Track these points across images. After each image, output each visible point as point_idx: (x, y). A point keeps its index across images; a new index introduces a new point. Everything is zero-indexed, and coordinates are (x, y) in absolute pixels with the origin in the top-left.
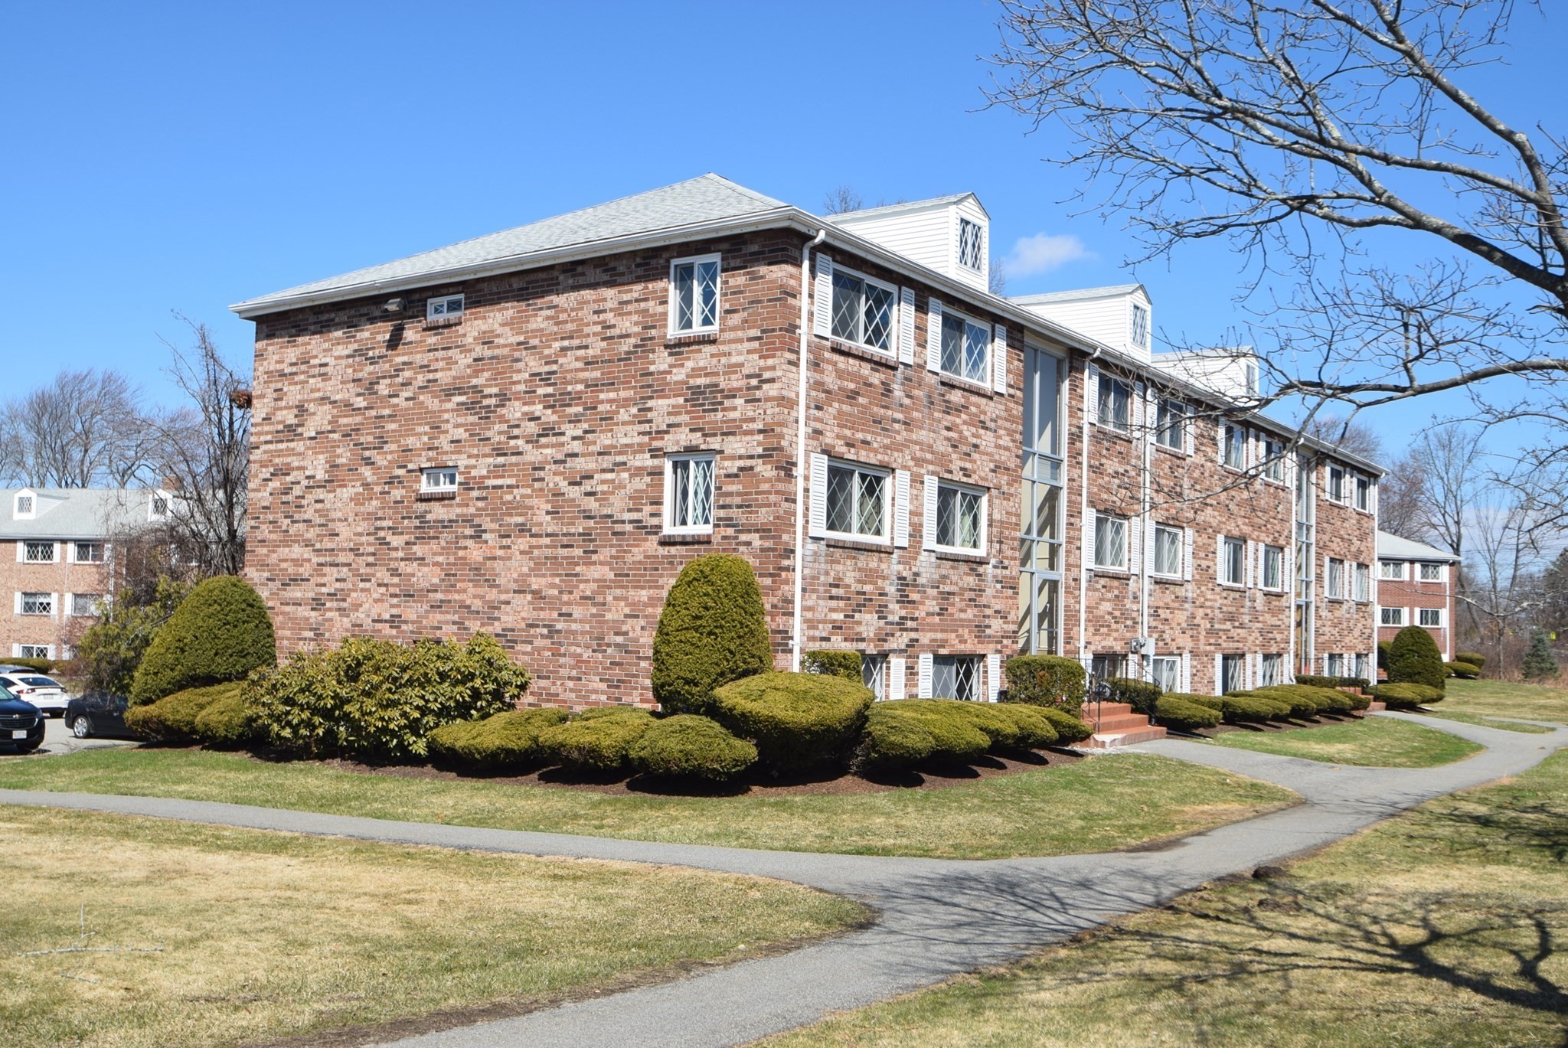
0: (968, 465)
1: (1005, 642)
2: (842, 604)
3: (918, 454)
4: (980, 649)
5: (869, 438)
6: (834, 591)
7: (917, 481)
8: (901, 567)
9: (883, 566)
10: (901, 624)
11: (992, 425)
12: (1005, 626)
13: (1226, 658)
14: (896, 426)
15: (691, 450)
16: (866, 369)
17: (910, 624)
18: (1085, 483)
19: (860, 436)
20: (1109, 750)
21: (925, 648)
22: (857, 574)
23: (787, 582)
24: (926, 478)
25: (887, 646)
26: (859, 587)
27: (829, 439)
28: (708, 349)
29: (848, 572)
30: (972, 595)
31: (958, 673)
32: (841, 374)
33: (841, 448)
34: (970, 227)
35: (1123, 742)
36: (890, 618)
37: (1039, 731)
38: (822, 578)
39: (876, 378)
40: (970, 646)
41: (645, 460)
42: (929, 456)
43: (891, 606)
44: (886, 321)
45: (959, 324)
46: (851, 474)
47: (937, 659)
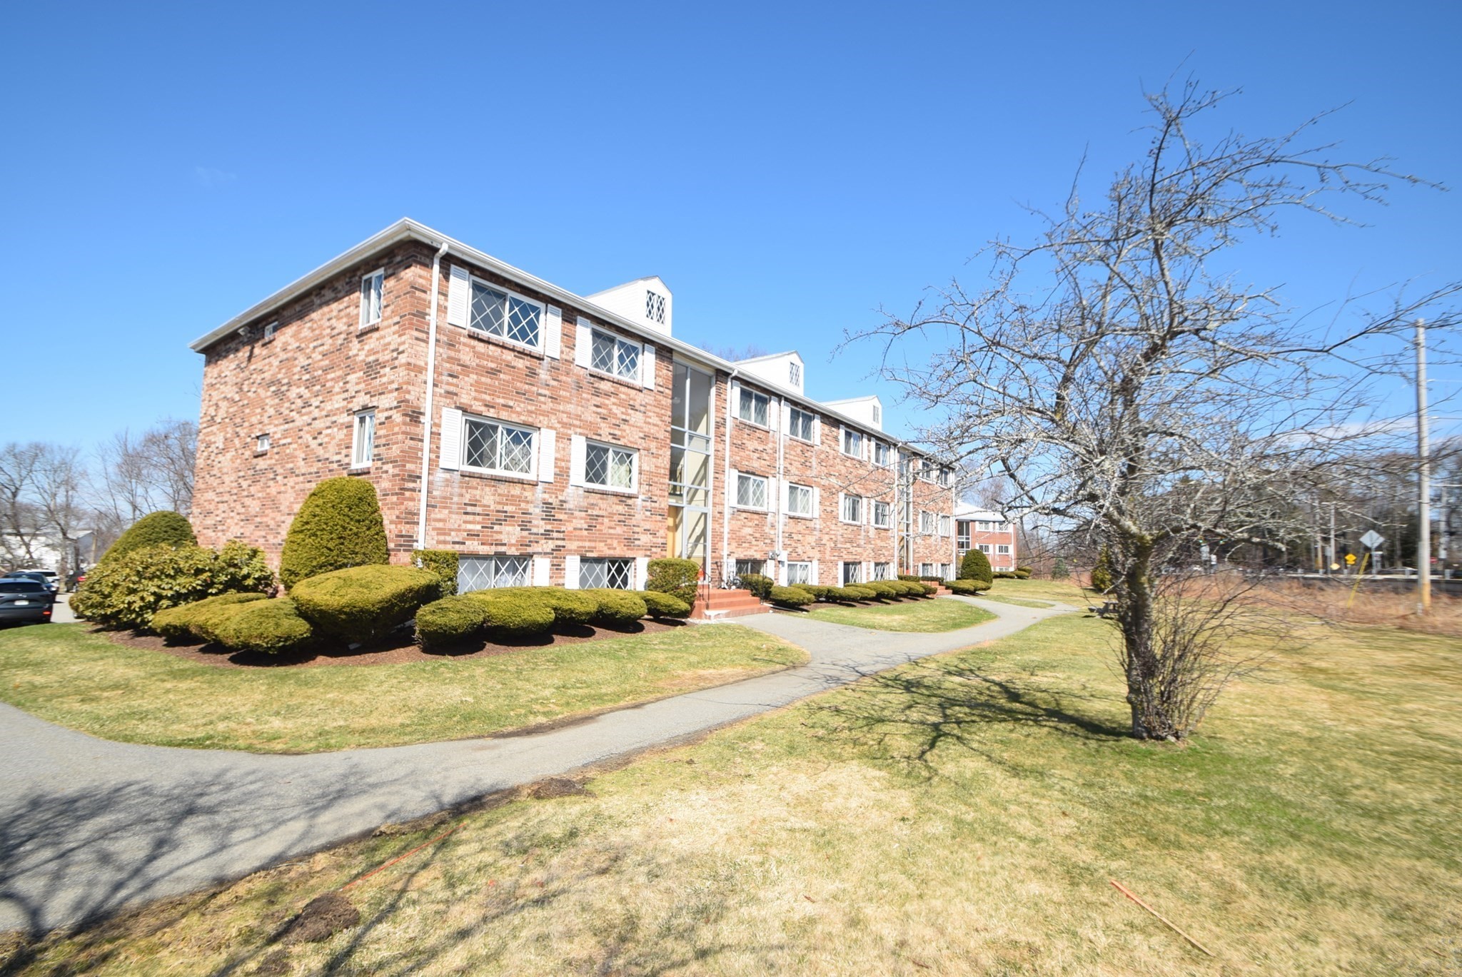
0: (617, 432)
1: (654, 550)
2: (478, 518)
3: (565, 420)
4: (629, 554)
5: (511, 403)
6: (469, 509)
7: (563, 438)
8: (546, 496)
9: (526, 494)
10: (547, 535)
11: (642, 409)
12: (655, 540)
13: (846, 564)
14: (542, 399)
15: (365, 408)
16: (509, 356)
17: (555, 535)
18: (728, 454)
19: (501, 401)
20: (713, 621)
21: (571, 552)
22: (497, 498)
23: (413, 499)
24: (574, 437)
25: (530, 550)
26: (500, 507)
27: (465, 399)
28: (376, 335)
29: (488, 497)
30: (622, 518)
31: (609, 570)
32: (479, 355)
33: (478, 407)
34: (656, 297)
35: (727, 615)
36: (534, 530)
37: (624, 610)
38: (456, 499)
39: (521, 363)
40: (619, 551)
42: (577, 423)
43: (535, 522)
44: (533, 326)
45: (612, 340)
46: (495, 428)
47: (584, 560)
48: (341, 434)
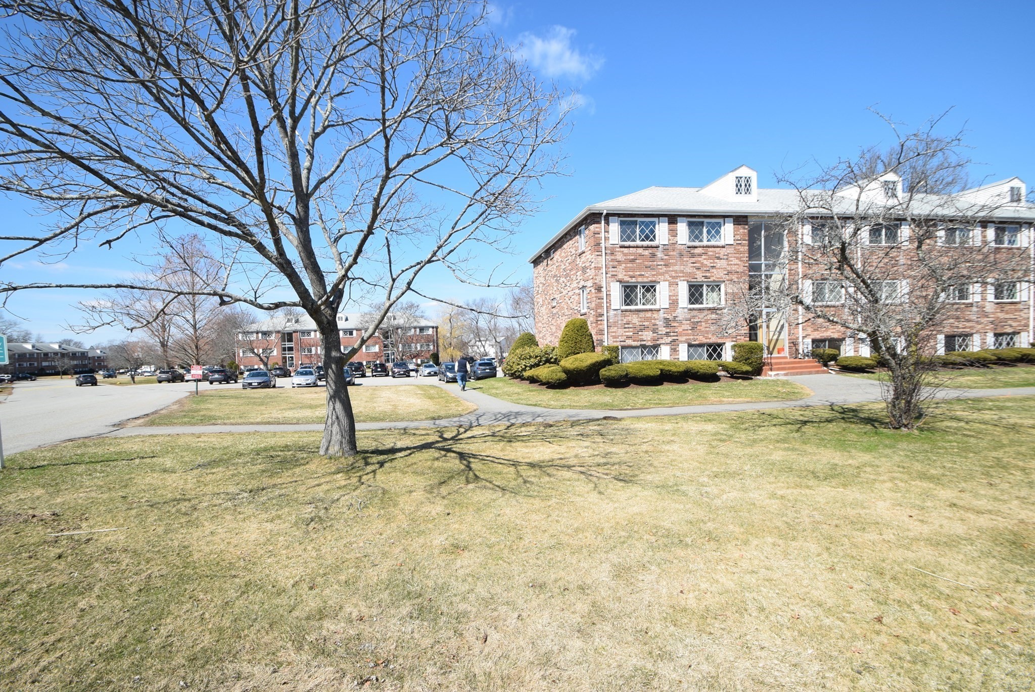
0: (707, 274)
1: (738, 337)
2: (631, 330)
3: (674, 275)
4: (720, 341)
5: (643, 273)
6: (626, 326)
7: (673, 284)
8: (665, 315)
9: (654, 315)
10: (667, 334)
11: (725, 257)
12: (739, 332)
14: (660, 267)
15: (583, 287)
16: (640, 251)
17: (672, 334)
19: (638, 273)
20: (773, 378)
21: (681, 342)
22: (639, 320)
23: (601, 324)
24: (679, 283)
25: (658, 342)
26: (641, 324)
27: (620, 277)
28: (584, 255)
29: (635, 319)
30: (714, 321)
31: (708, 350)
32: (625, 255)
33: (627, 279)
34: (743, 179)
36: (660, 333)
38: (620, 322)
39: (647, 253)
40: (713, 340)
41: (577, 291)
42: (681, 275)
43: (660, 329)
44: (652, 232)
45: (702, 224)
46: (636, 287)
47: (690, 346)
48: (577, 298)
